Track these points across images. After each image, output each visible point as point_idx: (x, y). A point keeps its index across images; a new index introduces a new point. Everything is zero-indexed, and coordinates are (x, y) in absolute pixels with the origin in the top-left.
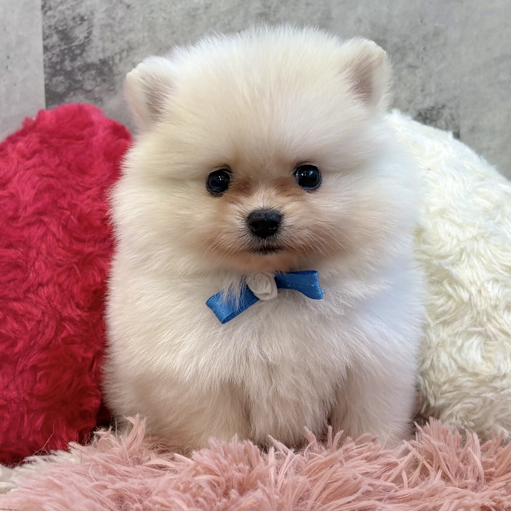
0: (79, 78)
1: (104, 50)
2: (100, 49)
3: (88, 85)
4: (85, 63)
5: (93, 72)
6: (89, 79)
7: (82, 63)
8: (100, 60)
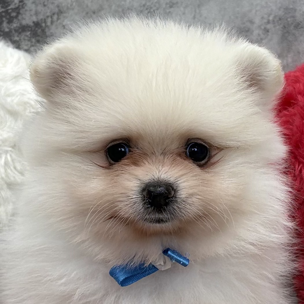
1: (37, 14)
2: (33, 12)
8: (34, 22)
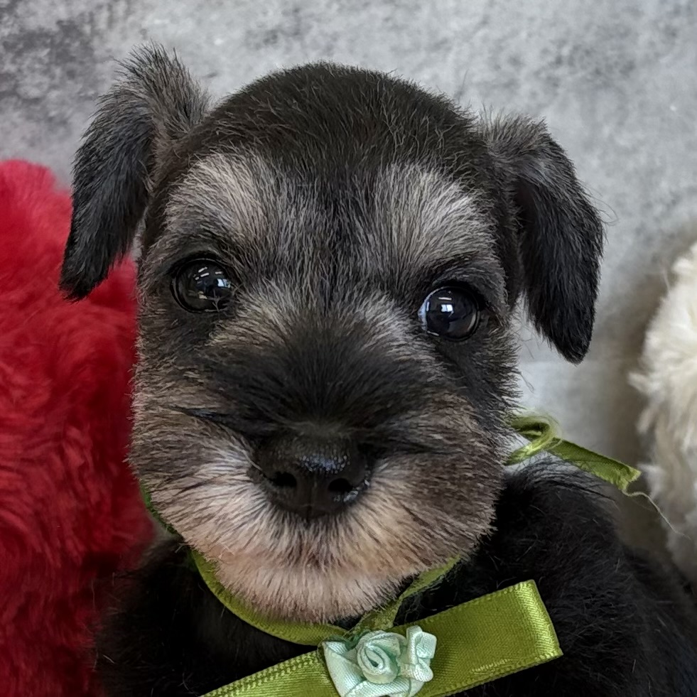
0: (9, 67)
3: (32, 86)
4: (22, 30)
5: (44, 53)
6: (33, 70)
7: (15, 31)
